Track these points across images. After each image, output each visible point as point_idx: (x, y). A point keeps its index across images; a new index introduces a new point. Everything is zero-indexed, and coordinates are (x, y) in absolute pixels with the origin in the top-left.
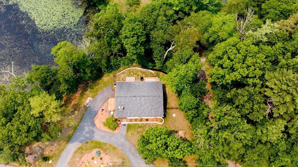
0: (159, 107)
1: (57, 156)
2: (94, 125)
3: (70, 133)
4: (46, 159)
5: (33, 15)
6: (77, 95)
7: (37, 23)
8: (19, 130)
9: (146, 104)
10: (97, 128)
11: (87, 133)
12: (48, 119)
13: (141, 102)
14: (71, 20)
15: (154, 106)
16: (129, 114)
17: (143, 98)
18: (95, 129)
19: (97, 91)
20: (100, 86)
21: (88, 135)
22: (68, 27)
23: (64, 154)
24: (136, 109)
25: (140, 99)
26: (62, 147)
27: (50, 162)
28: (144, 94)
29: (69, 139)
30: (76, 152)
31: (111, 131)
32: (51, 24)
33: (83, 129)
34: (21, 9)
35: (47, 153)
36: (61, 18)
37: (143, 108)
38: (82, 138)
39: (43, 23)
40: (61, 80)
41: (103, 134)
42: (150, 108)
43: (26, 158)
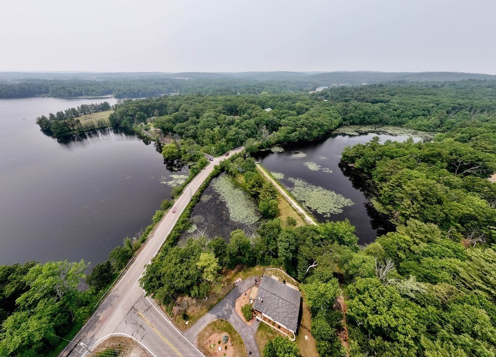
0: (294, 318)
1: (194, 320)
2: (234, 306)
3: (214, 302)
4: (185, 317)
5: (231, 211)
6: (233, 272)
8: (182, 274)
9: (282, 307)
10: (235, 310)
11: (226, 310)
12: (204, 276)
13: (278, 303)
14: (250, 221)
15: (289, 314)
16: (265, 310)
17: (281, 300)
18: (233, 311)
19: (247, 276)
20: (251, 272)
21: (226, 313)
22: (246, 224)
23: (200, 321)
24: (273, 309)
25: (278, 300)
26: (202, 313)
27: (187, 323)
28: (283, 297)
29: (210, 308)
30: (209, 325)
31: (244, 320)
32: (238, 219)
33: (224, 305)
35: (189, 312)
36: (245, 217)
37: (278, 310)
38: (220, 314)
39: (234, 216)
40: (227, 252)
41: (238, 319)
42: (285, 315)
43: (174, 307)
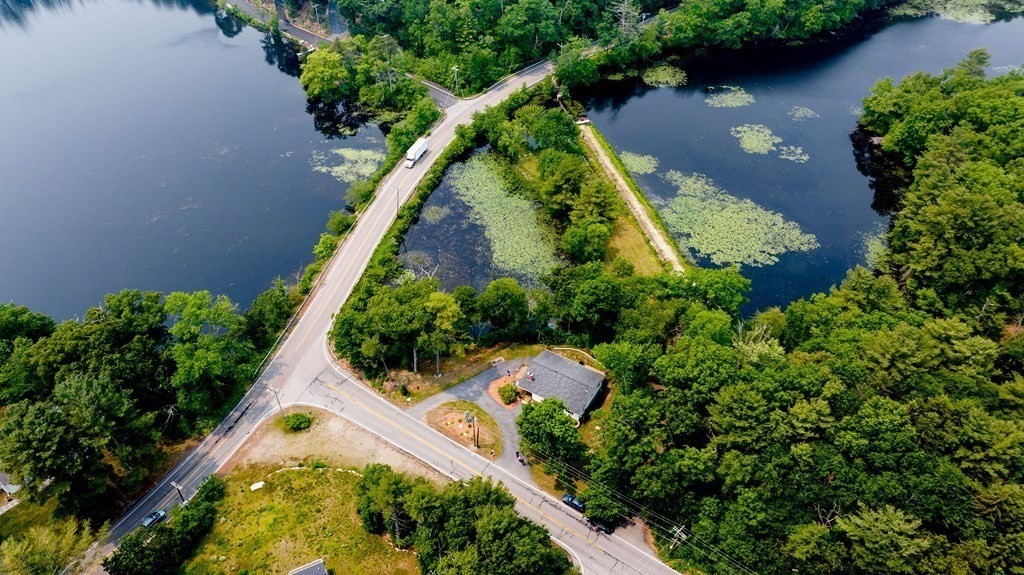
0: (580, 400)
1: (421, 398)
2: (486, 387)
3: (453, 382)
4: (406, 392)
5: (496, 246)
6: (489, 351)
7: (495, 256)
9: (565, 387)
10: (488, 393)
11: (474, 392)
13: (560, 382)
14: (540, 271)
15: (574, 395)
16: (536, 390)
17: (565, 379)
18: (484, 393)
19: (517, 355)
20: (523, 352)
21: (472, 394)
22: (530, 276)
23: (430, 399)
24: (549, 388)
25: (561, 379)
26: (433, 391)
27: (409, 399)
28: (570, 376)
29: (447, 388)
30: (444, 405)
31: (503, 404)
32: (511, 264)
33: (471, 386)
34: (487, 234)
35: (411, 388)
37: (558, 391)
38: (462, 394)
41: (490, 402)
42: (567, 396)
43: (385, 383)
